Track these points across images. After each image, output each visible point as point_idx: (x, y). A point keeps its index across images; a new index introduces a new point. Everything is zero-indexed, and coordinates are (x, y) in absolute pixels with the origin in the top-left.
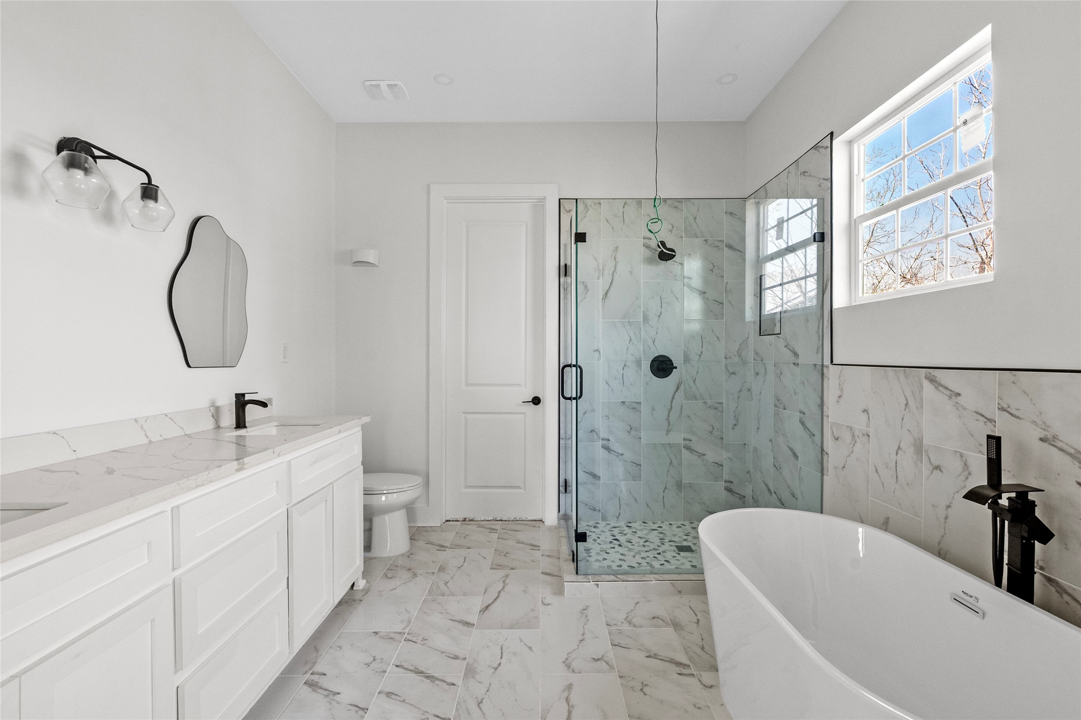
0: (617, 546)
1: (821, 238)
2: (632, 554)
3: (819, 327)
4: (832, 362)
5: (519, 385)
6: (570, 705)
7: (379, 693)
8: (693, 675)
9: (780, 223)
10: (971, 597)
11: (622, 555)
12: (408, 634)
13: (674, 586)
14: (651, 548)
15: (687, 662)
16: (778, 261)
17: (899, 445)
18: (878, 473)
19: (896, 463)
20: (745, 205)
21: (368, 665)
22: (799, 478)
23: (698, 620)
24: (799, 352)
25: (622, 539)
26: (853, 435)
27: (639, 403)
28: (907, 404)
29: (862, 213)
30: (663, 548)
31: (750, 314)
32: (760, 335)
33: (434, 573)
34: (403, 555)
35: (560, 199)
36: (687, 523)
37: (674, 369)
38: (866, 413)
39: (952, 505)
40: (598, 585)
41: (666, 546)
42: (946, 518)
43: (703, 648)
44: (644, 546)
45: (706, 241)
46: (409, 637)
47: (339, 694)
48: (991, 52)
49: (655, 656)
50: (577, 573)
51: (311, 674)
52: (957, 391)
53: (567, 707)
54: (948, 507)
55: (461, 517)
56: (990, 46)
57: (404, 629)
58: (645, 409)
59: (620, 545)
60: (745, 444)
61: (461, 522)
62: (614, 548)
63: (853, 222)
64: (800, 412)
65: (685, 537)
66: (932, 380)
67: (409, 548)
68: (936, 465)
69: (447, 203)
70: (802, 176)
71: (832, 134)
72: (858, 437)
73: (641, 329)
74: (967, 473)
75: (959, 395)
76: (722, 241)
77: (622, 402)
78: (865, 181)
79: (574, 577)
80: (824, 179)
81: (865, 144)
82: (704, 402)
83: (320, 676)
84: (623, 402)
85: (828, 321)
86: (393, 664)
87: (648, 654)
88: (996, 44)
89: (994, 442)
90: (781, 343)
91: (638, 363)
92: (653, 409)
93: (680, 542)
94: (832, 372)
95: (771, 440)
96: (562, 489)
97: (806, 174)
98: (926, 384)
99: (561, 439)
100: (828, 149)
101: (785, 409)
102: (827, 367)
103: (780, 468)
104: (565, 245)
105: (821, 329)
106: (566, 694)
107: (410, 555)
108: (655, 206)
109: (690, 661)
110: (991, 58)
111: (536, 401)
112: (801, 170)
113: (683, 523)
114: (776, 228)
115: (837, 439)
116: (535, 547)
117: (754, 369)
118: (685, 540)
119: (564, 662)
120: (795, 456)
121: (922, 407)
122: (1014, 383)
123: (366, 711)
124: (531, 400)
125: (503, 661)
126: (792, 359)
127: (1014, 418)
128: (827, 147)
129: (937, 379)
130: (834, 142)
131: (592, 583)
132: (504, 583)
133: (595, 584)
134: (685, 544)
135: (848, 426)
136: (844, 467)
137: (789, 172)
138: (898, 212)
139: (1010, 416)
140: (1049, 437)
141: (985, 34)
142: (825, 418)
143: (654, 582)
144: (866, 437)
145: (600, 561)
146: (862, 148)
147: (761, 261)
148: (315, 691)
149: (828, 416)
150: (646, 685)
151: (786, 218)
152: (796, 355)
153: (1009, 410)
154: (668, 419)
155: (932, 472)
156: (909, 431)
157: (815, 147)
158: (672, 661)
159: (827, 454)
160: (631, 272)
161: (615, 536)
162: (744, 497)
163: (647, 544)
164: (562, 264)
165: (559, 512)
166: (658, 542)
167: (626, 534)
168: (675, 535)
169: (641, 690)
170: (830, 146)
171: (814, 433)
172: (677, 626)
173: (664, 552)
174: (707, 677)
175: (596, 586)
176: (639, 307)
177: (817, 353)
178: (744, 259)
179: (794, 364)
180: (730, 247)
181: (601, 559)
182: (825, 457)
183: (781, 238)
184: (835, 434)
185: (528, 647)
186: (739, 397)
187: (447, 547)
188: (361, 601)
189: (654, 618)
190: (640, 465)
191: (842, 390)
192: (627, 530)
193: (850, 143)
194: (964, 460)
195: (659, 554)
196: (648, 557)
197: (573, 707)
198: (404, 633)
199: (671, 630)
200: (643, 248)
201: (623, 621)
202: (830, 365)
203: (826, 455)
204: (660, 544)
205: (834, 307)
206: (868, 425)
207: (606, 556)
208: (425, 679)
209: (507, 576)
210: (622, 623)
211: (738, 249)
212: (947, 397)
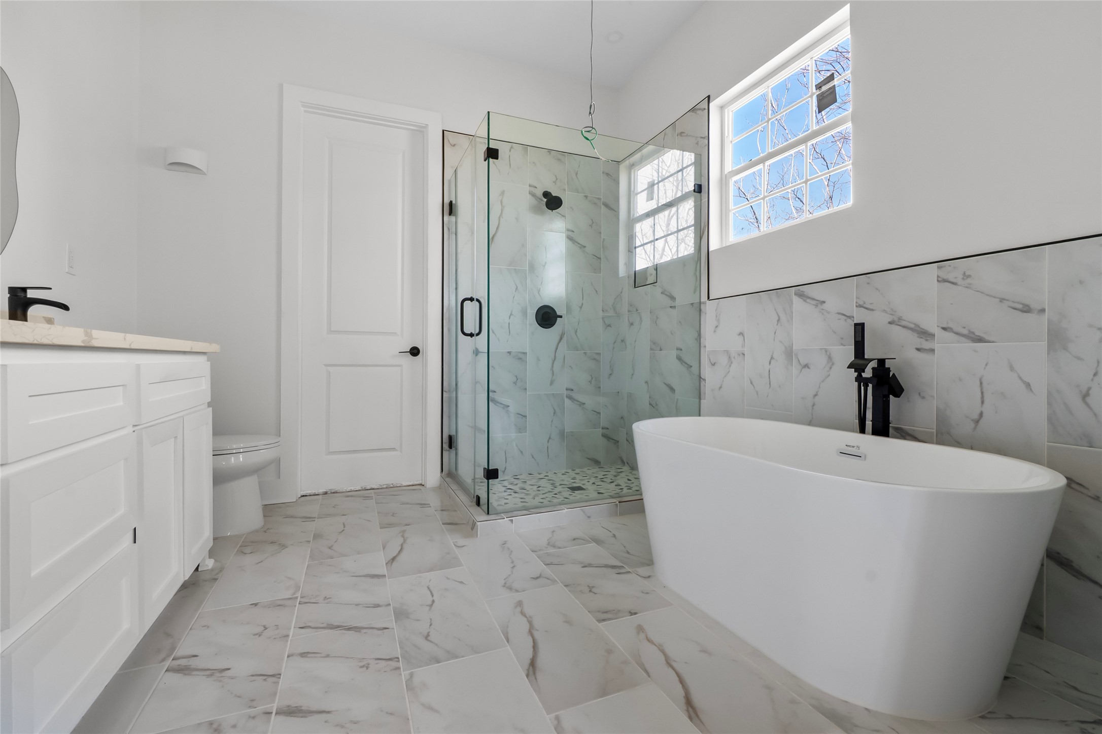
0: (513, 494)
1: (699, 189)
2: (531, 497)
3: (696, 269)
4: (708, 298)
5: (394, 334)
6: (527, 616)
7: (288, 656)
8: (630, 572)
9: (652, 185)
10: (853, 447)
11: (522, 498)
12: (301, 597)
13: (584, 512)
14: (547, 491)
15: (620, 564)
16: (650, 221)
17: (772, 356)
18: (753, 385)
19: (769, 371)
20: (619, 167)
21: (259, 635)
22: (676, 409)
23: (614, 535)
24: (675, 294)
25: (516, 488)
26: (729, 357)
27: (525, 353)
28: (778, 320)
29: (730, 170)
30: (556, 491)
31: (622, 271)
32: (635, 287)
33: (309, 542)
34: (257, 531)
35: (443, 131)
36: (569, 471)
37: (558, 319)
38: (741, 335)
39: (818, 393)
40: (512, 521)
41: (559, 489)
42: (814, 405)
43: (628, 553)
44: (539, 490)
45: (586, 197)
46: (303, 600)
47: (229, 669)
48: (849, 27)
49: (590, 565)
50: (488, 513)
51: (173, 660)
52: (822, 299)
53: (526, 619)
54: (816, 395)
55: (321, 491)
56: (849, 22)
57: (294, 594)
58: (529, 358)
59: (515, 492)
60: (619, 392)
61: (321, 496)
62: (511, 495)
63: (724, 177)
64: (678, 349)
65: (573, 481)
66: (801, 295)
67: (263, 524)
68: (805, 364)
69: (305, 111)
70: (679, 136)
71: (709, 97)
72: (734, 358)
73: (526, 277)
74: (831, 364)
75: (824, 302)
76: (599, 199)
77: (508, 352)
78: (733, 143)
79: (486, 517)
80: (702, 138)
81: (732, 111)
82: (584, 353)
83: (189, 659)
84: (510, 353)
85: (705, 262)
86: (294, 627)
87: (582, 565)
88: (855, 20)
89: (860, 329)
90: (657, 290)
91: (525, 313)
92: (539, 359)
93: (569, 484)
94: (709, 308)
95: (646, 382)
96: (446, 446)
97: (683, 134)
98: (796, 300)
99: (444, 393)
100: (705, 111)
101: (661, 350)
102: (705, 303)
103: (657, 405)
104: (450, 181)
105: (698, 271)
106: (519, 609)
107: (265, 530)
108: (590, 113)
109: (622, 563)
110: (849, 32)
111: (415, 352)
112: (678, 130)
113: (566, 471)
114: (646, 192)
115: (714, 365)
116: (423, 505)
117: (628, 320)
118: (573, 483)
119: (504, 586)
120: (672, 390)
121: (792, 319)
122: (868, 283)
123: (279, 676)
124: (409, 351)
125: (435, 598)
126: (669, 302)
127: (869, 311)
128: (705, 109)
129: (805, 293)
130: (711, 104)
131: (506, 519)
132: (404, 537)
133: (510, 520)
134: (575, 485)
135: (724, 351)
136: (720, 388)
137: (665, 134)
138: (764, 166)
139: (866, 310)
140: (896, 319)
141: (844, 12)
142: (702, 349)
143: (566, 510)
144: (741, 355)
145: (502, 505)
146: (731, 114)
147: (632, 221)
148: (189, 675)
149: (705, 347)
150: (593, 587)
151: (656, 182)
152: (673, 298)
153: (865, 305)
154: (552, 369)
155: (801, 371)
156: (780, 341)
157: (693, 110)
158: (606, 566)
159: (704, 380)
160: (517, 219)
161: (506, 487)
162: (618, 442)
163: (539, 489)
164: (447, 201)
165: (442, 472)
166: (550, 487)
167: (517, 484)
168: (563, 480)
169: (590, 591)
170: (707, 108)
171: (691, 365)
172: (598, 541)
173: (560, 492)
174: (643, 571)
175: (510, 522)
176: (525, 255)
177: (695, 292)
178: (618, 218)
179: (671, 307)
180: (606, 205)
181: (503, 504)
182: (702, 383)
183: (652, 199)
184: (711, 361)
185: (459, 582)
186: (614, 348)
187: (315, 517)
188: (217, 579)
189: (574, 539)
190: (525, 416)
191: (718, 321)
192: (516, 481)
193: (722, 108)
194: (828, 353)
195: (556, 494)
196: (547, 497)
197: (530, 617)
198: (297, 598)
199: (594, 544)
200: (529, 196)
201: (547, 546)
202: (708, 302)
203: (703, 382)
204: (553, 488)
205: (710, 250)
206: (743, 346)
207: (506, 501)
208: (345, 632)
209: (404, 531)
210: (547, 548)
211: (612, 207)
212: (814, 307)
